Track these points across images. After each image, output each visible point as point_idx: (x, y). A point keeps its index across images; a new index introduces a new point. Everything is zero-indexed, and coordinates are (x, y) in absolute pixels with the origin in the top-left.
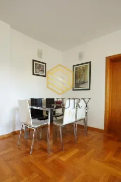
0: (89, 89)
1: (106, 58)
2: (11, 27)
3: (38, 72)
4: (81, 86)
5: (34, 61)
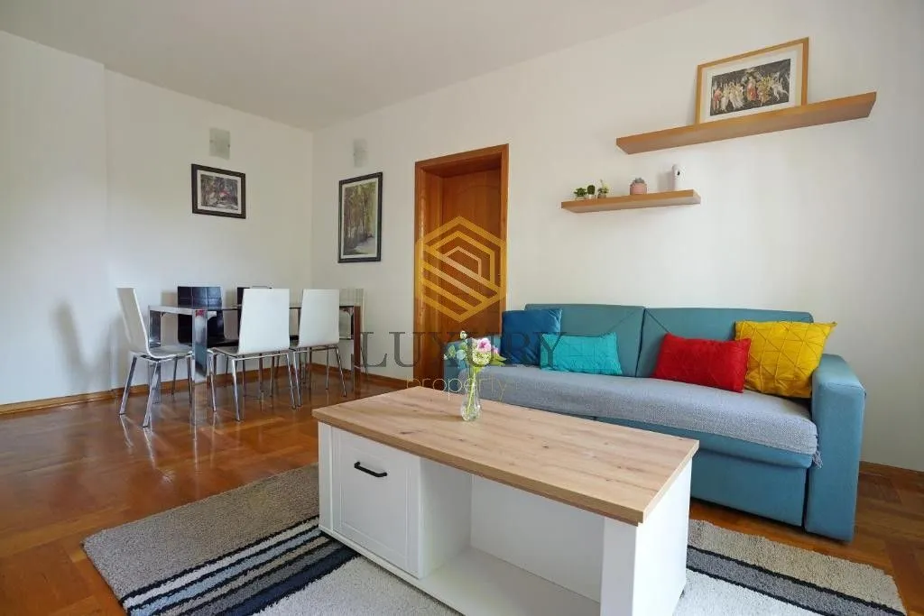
0: (378, 259)
1: (417, 164)
2: (107, 67)
3: (212, 202)
4: (358, 249)
5: (195, 168)
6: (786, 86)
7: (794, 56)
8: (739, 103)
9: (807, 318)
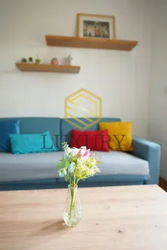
6: (109, 32)
7: (110, 21)
8: (93, 34)
9: (119, 120)
